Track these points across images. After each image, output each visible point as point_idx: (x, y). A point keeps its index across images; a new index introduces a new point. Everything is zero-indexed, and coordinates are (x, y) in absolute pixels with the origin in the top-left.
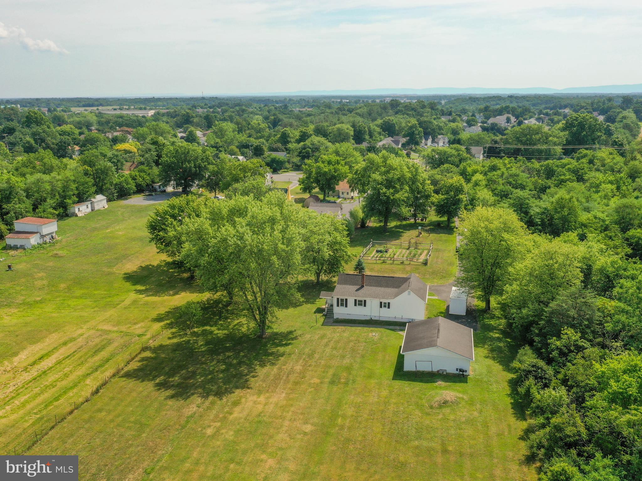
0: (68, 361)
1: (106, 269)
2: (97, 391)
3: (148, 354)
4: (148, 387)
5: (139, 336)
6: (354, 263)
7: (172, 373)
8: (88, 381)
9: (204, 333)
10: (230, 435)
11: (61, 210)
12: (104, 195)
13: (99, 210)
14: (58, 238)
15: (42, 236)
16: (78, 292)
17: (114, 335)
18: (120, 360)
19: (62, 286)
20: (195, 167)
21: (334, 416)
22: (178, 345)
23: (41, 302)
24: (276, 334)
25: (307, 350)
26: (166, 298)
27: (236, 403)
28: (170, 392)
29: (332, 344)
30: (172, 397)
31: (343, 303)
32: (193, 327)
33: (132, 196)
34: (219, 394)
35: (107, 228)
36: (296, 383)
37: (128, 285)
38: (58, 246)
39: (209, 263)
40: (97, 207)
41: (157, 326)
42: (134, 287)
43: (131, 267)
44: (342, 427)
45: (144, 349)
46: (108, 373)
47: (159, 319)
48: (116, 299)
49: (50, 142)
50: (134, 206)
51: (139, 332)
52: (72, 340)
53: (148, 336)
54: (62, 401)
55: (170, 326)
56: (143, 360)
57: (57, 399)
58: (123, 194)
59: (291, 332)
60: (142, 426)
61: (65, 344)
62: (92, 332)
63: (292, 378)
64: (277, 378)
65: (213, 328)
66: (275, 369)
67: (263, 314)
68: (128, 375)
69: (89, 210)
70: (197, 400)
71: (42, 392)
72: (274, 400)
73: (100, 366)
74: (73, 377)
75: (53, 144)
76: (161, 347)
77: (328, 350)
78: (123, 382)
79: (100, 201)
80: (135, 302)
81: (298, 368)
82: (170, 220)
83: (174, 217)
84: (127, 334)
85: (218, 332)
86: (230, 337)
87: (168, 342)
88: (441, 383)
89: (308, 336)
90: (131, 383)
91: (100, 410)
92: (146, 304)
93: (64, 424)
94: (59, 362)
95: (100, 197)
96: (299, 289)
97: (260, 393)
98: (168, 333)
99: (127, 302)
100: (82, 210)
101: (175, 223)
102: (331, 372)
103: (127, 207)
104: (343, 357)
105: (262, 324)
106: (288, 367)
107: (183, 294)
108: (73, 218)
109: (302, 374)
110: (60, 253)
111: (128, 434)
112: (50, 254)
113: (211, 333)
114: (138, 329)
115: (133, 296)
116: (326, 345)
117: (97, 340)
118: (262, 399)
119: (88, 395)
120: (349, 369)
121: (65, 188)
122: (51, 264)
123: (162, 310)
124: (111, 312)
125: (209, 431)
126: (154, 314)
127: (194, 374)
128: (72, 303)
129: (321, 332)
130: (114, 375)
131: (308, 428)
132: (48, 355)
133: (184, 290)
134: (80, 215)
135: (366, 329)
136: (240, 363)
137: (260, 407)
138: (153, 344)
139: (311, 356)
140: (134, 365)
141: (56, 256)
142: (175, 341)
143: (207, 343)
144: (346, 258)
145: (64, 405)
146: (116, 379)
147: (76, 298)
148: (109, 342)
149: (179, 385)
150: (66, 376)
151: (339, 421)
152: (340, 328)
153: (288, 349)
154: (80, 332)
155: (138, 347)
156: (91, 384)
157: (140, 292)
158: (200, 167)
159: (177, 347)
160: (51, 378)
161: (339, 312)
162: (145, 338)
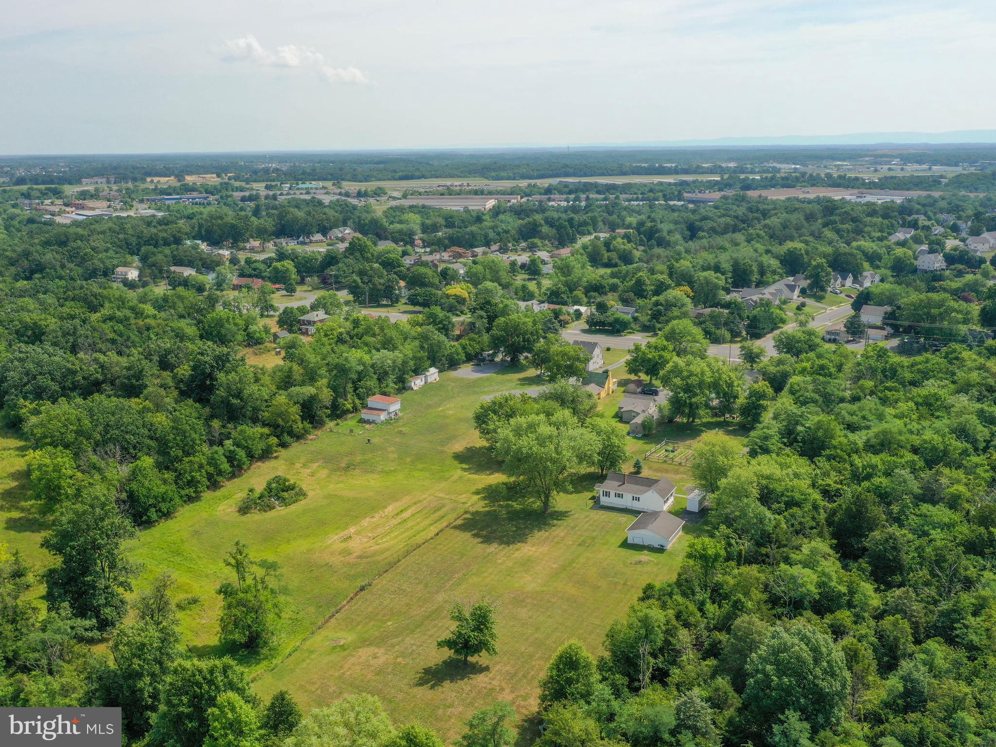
0: (418, 515)
1: (439, 448)
2: (437, 534)
3: (468, 516)
4: (467, 535)
5: (463, 503)
6: (633, 462)
7: (482, 529)
8: (432, 528)
9: (508, 506)
10: (510, 564)
11: (401, 385)
12: (437, 368)
13: (431, 383)
14: (400, 414)
15: (389, 413)
16: (420, 466)
17: (446, 501)
18: (451, 517)
19: (408, 459)
20: (524, 341)
21: (573, 561)
22: (489, 512)
23: (394, 471)
24: (556, 512)
25: (572, 525)
26: (484, 476)
27: (517, 550)
28: (480, 540)
29: (591, 522)
30: (482, 542)
31: (607, 494)
32: (500, 501)
33: (462, 366)
34: (508, 543)
35: (439, 406)
36: (558, 543)
37: (456, 463)
38: (401, 423)
39: (511, 461)
40: (429, 380)
41: (476, 497)
42: (460, 466)
43: (459, 447)
44: (574, 568)
45: (466, 512)
46: (445, 524)
47: (477, 493)
48: (447, 474)
49: (376, 283)
50: (463, 379)
51: (463, 501)
52: (420, 501)
53: (469, 504)
54: (417, 537)
55: (484, 498)
56: (465, 519)
57: (414, 536)
58: (453, 364)
59: (567, 512)
60: (462, 555)
61: (415, 504)
62: (431, 497)
63: (556, 540)
64: (547, 538)
65: (514, 504)
66: (547, 533)
67: (547, 497)
68: (455, 527)
69: (423, 383)
70: (495, 545)
71: (405, 532)
72: (540, 550)
73: (438, 520)
74: (422, 525)
75: (380, 284)
76: (477, 512)
77: (586, 526)
78: (452, 531)
79: (433, 373)
80: (461, 478)
81: (562, 534)
82: (492, 415)
83: (495, 412)
84: (455, 501)
85: (516, 506)
86: (523, 511)
87: (482, 510)
88: (646, 552)
89: (577, 515)
90: (457, 532)
91: (440, 544)
92: (469, 480)
93: (421, 548)
94: (413, 515)
95: (433, 370)
96: (572, 482)
97: (534, 545)
98: (483, 503)
99: (455, 477)
100: (417, 383)
101: (495, 417)
102: (582, 538)
103: (456, 380)
104: (594, 531)
105: (546, 504)
106: (556, 533)
107: (497, 475)
108: (409, 392)
109: (563, 538)
110: (403, 429)
111: (456, 557)
112: (396, 430)
113: (512, 506)
114: (462, 498)
115: (459, 472)
116: (588, 522)
117: (436, 504)
118: (534, 549)
119: (433, 535)
120: (594, 538)
121: (404, 363)
122: (397, 440)
123: (480, 486)
124: (443, 484)
125: (499, 561)
126: (474, 489)
127: (495, 531)
128: (416, 474)
129: (587, 513)
130: (447, 526)
131: (555, 566)
132: (405, 510)
133: (498, 471)
134: (415, 388)
135: (619, 515)
136: (525, 528)
137: (531, 553)
138: (472, 510)
139: (573, 528)
140: (459, 522)
141: (400, 432)
142: (487, 509)
143: (508, 513)
144: (624, 458)
145: (419, 539)
146: (447, 529)
147: (419, 470)
148: (444, 506)
149: (485, 537)
150: (418, 524)
151: (574, 565)
152: (602, 512)
153: (559, 522)
154: (424, 496)
155: (462, 510)
156: (434, 530)
157: (464, 470)
158: (528, 341)
159: (488, 513)
160: (410, 524)
161: (604, 500)
162: (467, 505)
